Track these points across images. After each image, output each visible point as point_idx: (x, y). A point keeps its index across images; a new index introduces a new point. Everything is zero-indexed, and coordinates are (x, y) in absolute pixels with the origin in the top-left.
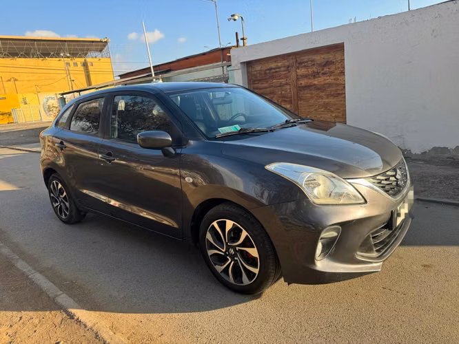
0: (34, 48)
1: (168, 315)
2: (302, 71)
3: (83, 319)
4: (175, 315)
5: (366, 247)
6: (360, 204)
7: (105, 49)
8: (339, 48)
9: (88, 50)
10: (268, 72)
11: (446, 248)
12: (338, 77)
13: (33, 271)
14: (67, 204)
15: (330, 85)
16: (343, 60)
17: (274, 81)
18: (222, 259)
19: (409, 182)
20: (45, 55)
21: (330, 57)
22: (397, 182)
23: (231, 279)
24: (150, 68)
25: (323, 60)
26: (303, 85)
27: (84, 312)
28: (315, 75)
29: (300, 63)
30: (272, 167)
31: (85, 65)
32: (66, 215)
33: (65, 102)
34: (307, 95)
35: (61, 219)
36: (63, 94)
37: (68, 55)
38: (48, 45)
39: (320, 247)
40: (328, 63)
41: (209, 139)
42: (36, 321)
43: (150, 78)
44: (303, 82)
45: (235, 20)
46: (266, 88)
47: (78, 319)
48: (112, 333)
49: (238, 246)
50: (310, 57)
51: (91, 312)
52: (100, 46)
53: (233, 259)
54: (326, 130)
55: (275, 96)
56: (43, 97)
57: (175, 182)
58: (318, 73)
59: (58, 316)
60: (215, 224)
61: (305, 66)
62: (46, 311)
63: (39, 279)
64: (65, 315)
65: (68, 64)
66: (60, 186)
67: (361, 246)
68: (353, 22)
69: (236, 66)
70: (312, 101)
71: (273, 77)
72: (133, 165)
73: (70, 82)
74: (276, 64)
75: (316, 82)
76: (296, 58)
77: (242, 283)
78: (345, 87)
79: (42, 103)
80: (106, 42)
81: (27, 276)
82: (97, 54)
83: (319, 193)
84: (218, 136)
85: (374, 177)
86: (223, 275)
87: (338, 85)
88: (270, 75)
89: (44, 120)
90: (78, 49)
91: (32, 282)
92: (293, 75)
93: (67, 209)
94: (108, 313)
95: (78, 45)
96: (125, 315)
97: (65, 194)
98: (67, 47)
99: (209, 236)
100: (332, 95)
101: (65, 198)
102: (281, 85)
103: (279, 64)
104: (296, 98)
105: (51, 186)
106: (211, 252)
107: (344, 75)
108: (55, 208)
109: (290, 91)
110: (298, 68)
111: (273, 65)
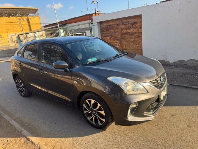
0: (4, 12)
1: (68, 138)
2: (124, 27)
3: (33, 141)
4: (71, 138)
5: (148, 110)
6: (145, 93)
7: (37, 12)
8: (140, 16)
9: (29, 13)
10: (109, 26)
11: (181, 107)
12: (139, 29)
13: (11, 120)
14: (24, 89)
15: (136, 32)
16: (141, 22)
17: (112, 30)
18: (90, 115)
19: (166, 81)
20: (10, 15)
21: (136, 20)
22: (161, 82)
23: (94, 123)
24: (57, 23)
25: (133, 22)
26: (124, 32)
27: (34, 138)
28: (129, 28)
29: (123, 23)
30: (110, 79)
31: (28, 20)
32: (23, 93)
33: (20, 38)
34: (126, 37)
35: (21, 95)
36: (19, 35)
37: (20, 15)
38: (10, 11)
39: (129, 111)
40: (135, 23)
41: (84, 65)
42: (14, 142)
43: (57, 28)
44: (124, 31)
45: (94, 3)
46: (108, 34)
47: (31, 141)
48: (46, 147)
49: (96, 110)
50: (127, 20)
51: (37, 138)
52: (34, 11)
53: (94, 115)
54: (133, 57)
55: (112, 37)
56: (10, 35)
57: (70, 82)
58: (130, 28)
59: (23, 140)
60: (87, 101)
61: (125, 24)
62: (18, 137)
63: (14, 123)
64: (26, 139)
65: (20, 19)
66: (20, 81)
67: (146, 110)
68: (145, 5)
69: (95, 23)
70: (128, 40)
71: (111, 29)
72: (50, 73)
73: (21, 28)
74: (112, 23)
75: (129, 31)
76: (121, 21)
77: (98, 125)
78: (142, 34)
79: (9, 38)
80: (37, 9)
81: (9, 122)
82: (33, 14)
83: (129, 89)
84: (87, 63)
85: (151, 82)
86: (91, 121)
87: (139, 33)
88: (110, 28)
89: (11, 45)
90: (25, 12)
91: (11, 125)
92: (120, 28)
93: (24, 90)
94: (44, 138)
95: (24, 11)
96: (51, 138)
97: (23, 85)
98: (19, 11)
99: (84, 106)
100: (136, 37)
101: (23, 86)
102: (115, 32)
103: (114, 23)
104: (121, 38)
105: (17, 81)
106: (85, 112)
107: (142, 28)
108: (19, 90)
109: (118, 35)
110: (122, 25)
111: (111, 24)
